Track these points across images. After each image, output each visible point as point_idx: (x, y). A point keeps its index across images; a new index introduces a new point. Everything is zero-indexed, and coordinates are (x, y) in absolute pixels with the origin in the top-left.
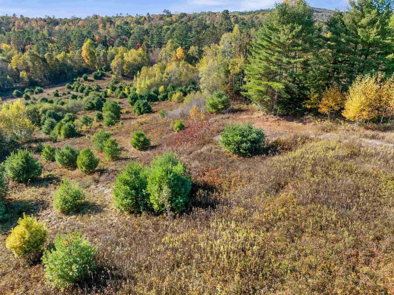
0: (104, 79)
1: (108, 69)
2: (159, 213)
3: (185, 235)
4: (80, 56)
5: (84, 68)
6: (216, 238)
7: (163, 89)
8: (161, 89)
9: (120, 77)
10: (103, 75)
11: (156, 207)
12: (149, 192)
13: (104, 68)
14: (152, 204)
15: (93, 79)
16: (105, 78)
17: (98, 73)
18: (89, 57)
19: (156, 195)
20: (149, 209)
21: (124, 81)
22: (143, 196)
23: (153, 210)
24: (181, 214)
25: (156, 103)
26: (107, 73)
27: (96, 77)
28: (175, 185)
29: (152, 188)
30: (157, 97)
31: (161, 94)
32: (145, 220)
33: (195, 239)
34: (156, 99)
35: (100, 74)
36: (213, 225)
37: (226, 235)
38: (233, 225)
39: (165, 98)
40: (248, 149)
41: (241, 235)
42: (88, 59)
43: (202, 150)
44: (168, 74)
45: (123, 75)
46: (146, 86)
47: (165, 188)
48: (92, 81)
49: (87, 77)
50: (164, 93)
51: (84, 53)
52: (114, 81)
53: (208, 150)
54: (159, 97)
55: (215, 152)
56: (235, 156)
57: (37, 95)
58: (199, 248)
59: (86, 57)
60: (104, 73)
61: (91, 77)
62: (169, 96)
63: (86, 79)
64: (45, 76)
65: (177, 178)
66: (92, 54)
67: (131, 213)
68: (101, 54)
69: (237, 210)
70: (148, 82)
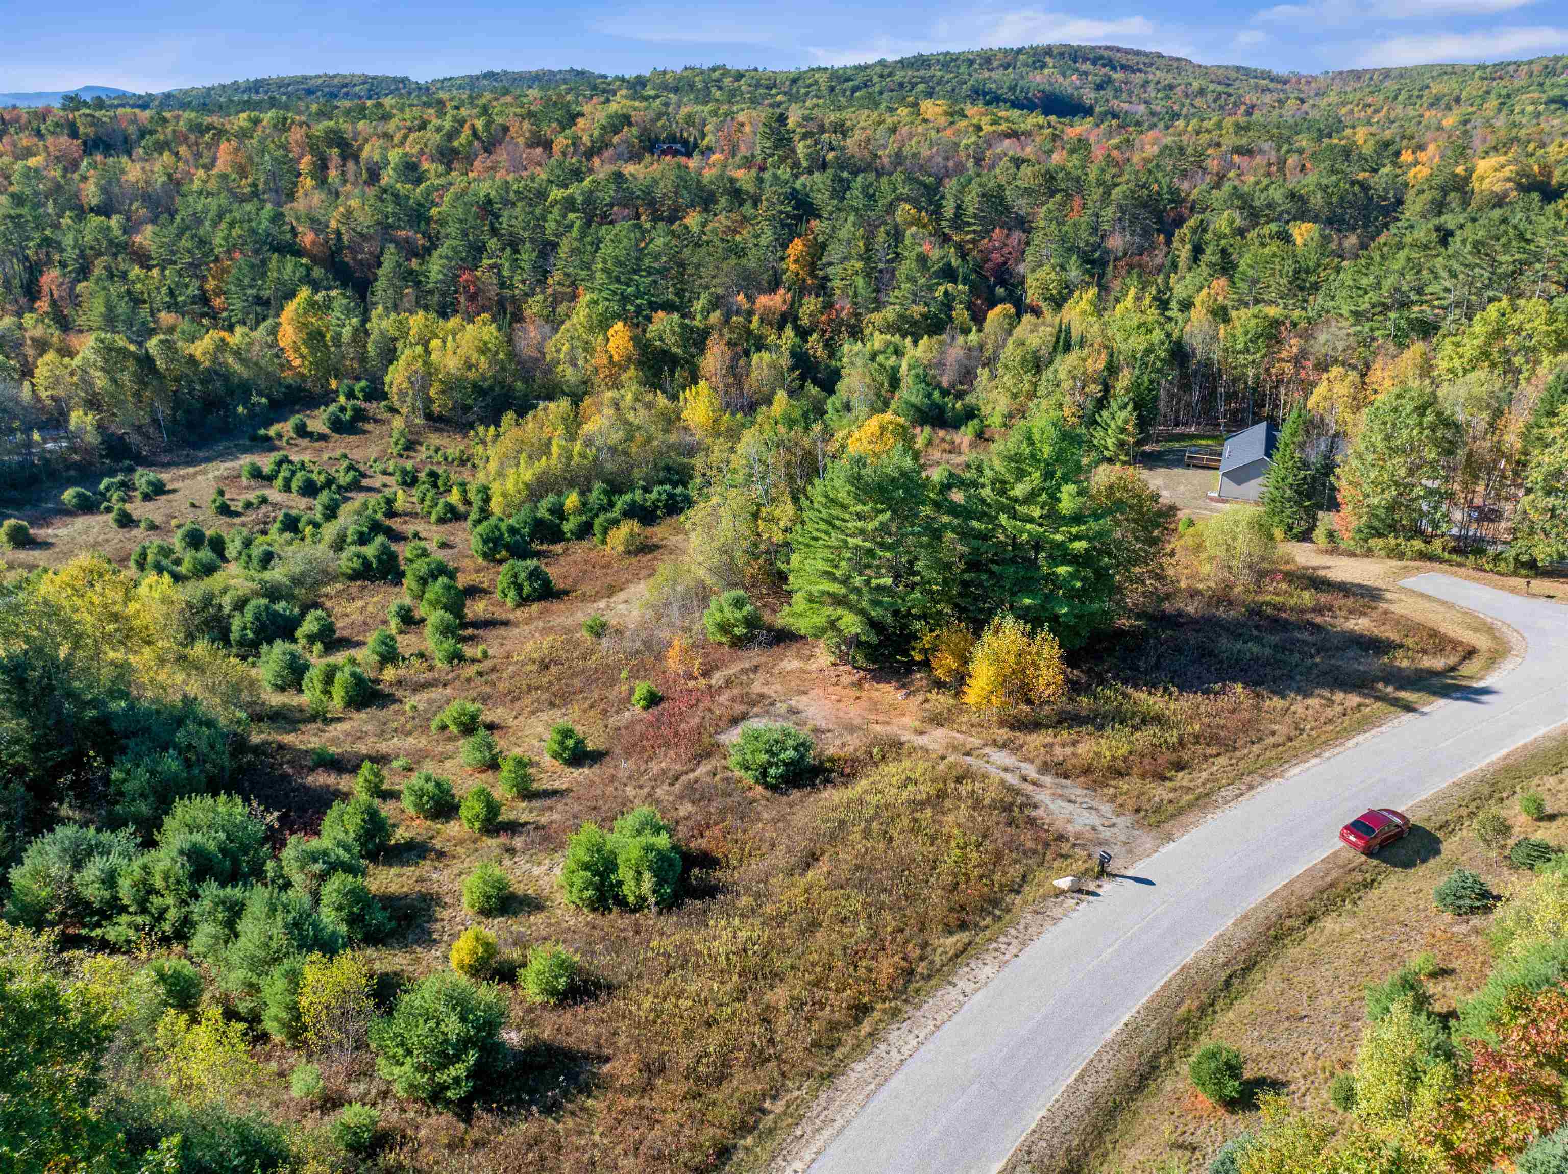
0: (364, 432)
1: (376, 393)
2: (637, 909)
3: (677, 937)
4: (274, 345)
5: (289, 387)
6: (714, 938)
7: (577, 504)
8: (572, 500)
9: (417, 421)
10: (360, 415)
11: (631, 899)
12: (621, 878)
13: (362, 390)
14: (625, 896)
15: (327, 431)
16: (369, 427)
17: (343, 409)
18: (304, 350)
19: (633, 883)
20: (622, 902)
21: (435, 439)
22: (612, 885)
23: (627, 904)
24: (669, 909)
25: (558, 548)
26: (372, 407)
27: (339, 426)
28: (659, 868)
29: (625, 874)
30: (558, 526)
31: (571, 518)
32: (617, 920)
33: (690, 942)
34: (557, 536)
35: (348, 415)
36: (711, 923)
37: (726, 935)
38: (736, 922)
39: (585, 531)
40: (781, 776)
41: (743, 935)
42: (303, 357)
43: (698, 773)
44: (588, 443)
45: (429, 416)
46: (521, 486)
47: (647, 875)
48: (323, 437)
49: (304, 425)
50: (580, 514)
51: (288, 335)
52: (403, 440)
53: (708, 773)
54: (567, 527)
55: (723, 780)
56: (759, 789)
57: (150, 505)
58: (696, 951)
59: (297, 350)
60: (364, 405)
61: (318, 422)
62: (597, 528)
63: (302, 431)
64: (155, 421)
65: (662, 857)
66: (315, 338)
67: (594, 910)
68: (347, 332)
69: (745, 901)
70: (528, 475)
